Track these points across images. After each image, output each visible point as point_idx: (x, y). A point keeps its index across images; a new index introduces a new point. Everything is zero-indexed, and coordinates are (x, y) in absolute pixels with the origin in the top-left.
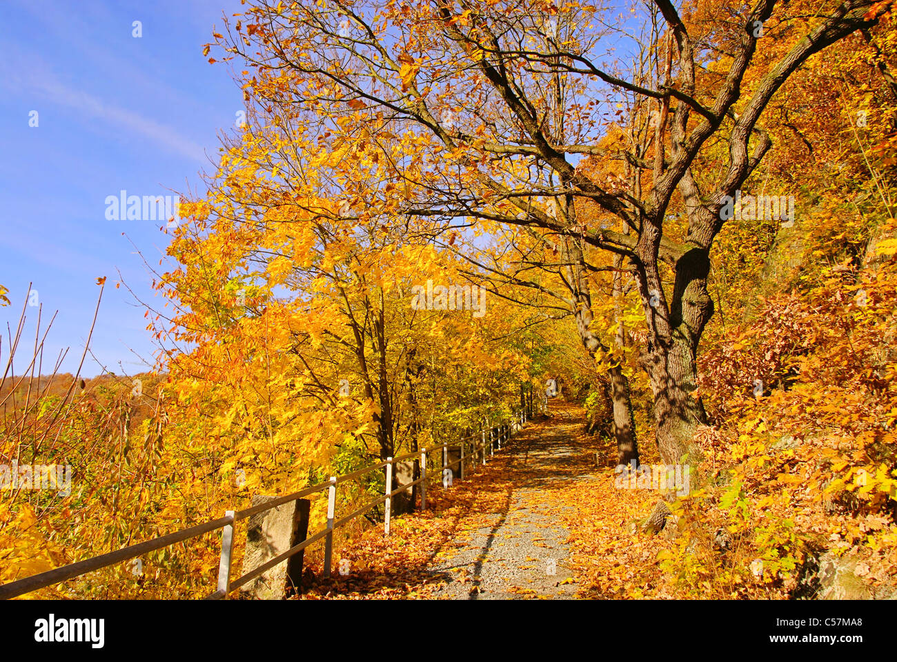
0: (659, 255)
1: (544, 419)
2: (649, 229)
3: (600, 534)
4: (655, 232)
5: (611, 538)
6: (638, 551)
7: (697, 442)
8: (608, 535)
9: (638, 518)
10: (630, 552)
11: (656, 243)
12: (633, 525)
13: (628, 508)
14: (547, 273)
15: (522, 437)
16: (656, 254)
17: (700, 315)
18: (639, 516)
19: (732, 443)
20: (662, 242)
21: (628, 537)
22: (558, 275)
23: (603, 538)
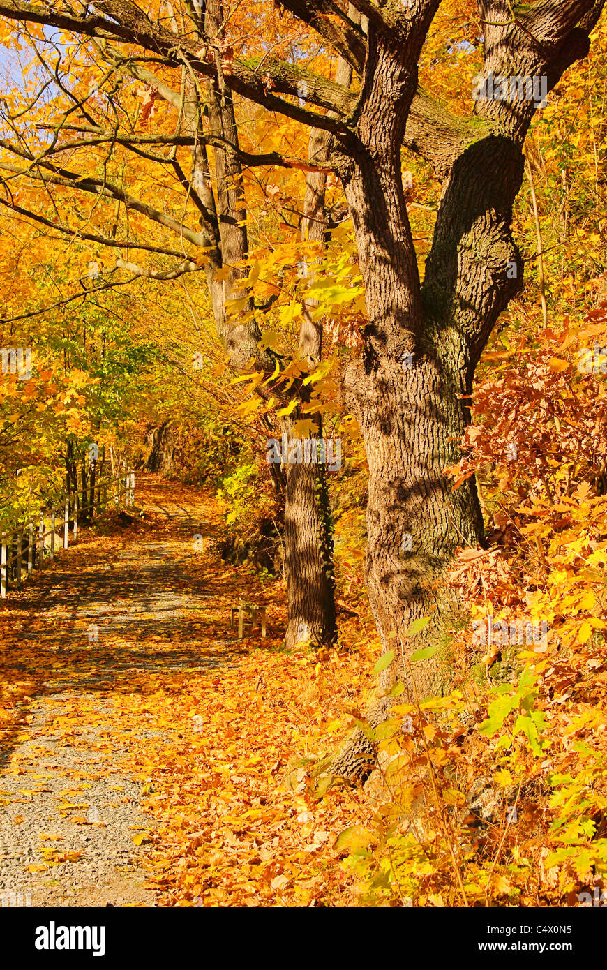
0: (408, 137)
1: (124, 524)
2: (387, 69)
3: (223, 794)
4: (400, 80)
5: (248, 803)
6: (306, 831)
7: (457, 586)
8: (240, 795)
9: (312, 756)
10: (286, 833)
11: (402, 107)
12: (301, 773)
13: (296, 733)
14: (143, 162)
15: (63, 568)
16: (398, 134)
17: (490, 290)
18: (315, 752)
19: (533, 589)
20: (417, 105)
21: (287, 797)
22: (171, 168)
23: (228, 801)
